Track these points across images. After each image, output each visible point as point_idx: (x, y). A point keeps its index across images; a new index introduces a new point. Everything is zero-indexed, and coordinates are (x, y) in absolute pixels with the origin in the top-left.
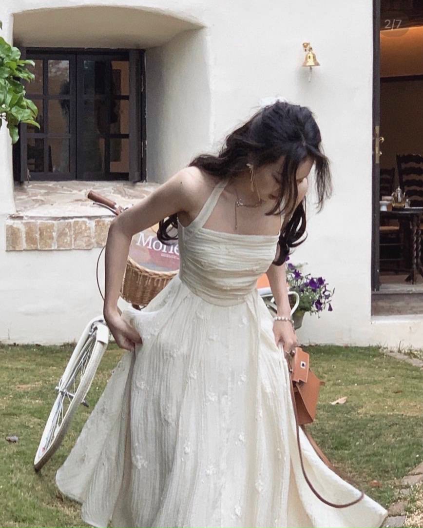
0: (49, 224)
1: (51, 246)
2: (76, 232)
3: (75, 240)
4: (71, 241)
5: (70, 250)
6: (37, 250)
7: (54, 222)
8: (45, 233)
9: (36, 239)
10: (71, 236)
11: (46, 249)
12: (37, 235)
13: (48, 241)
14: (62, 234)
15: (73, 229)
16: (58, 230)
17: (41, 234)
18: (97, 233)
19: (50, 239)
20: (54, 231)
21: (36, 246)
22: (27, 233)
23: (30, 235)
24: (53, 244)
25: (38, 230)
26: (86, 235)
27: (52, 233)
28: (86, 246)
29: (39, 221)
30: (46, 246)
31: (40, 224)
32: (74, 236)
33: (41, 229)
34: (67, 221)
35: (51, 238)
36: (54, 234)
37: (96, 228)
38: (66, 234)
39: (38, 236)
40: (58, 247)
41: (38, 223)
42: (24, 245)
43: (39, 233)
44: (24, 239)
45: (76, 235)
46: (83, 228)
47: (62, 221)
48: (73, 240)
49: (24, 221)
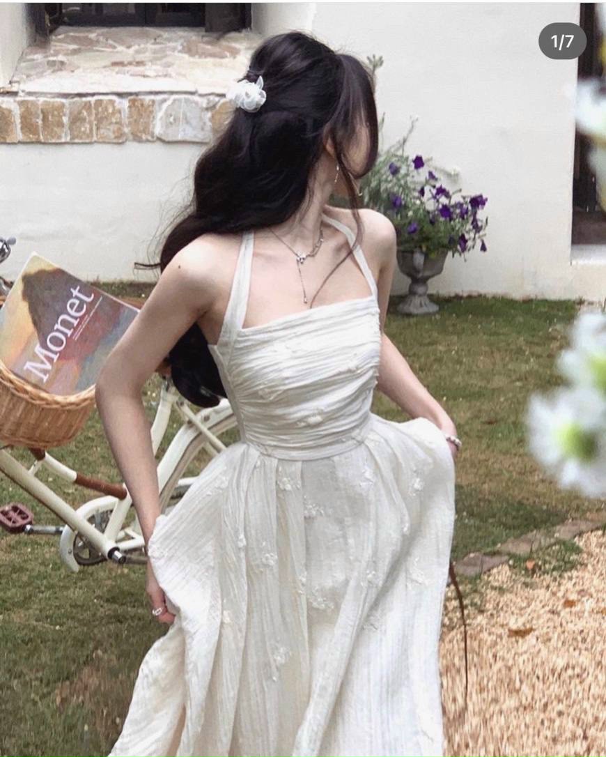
0: (56, 105)
1: (59, 137)
2: (99, 116)
3: (98, 129)
4: (91, 130)
5: (91, 143)
6: (39, 142)
7: (64, 100)
8: (50, 117)
9: (37, 126)
10: (90, 123)
11: (53, 141)
12: (38, 120)
13: (56, 129)
14: (76, 119)
15: (94, 111)
16: (71, 113)
17: (45, 119)
18: (131, 120)
19: (58, 126)
20: (65, 115)
21: (37, 137)
22: (23, 117)
23: (28, 121)
24: (63, 135)
25: (39, 112)
26: (114, 120)
27: (61, 117)
28: (116, 138)
29: (42, 99)
30: (53, 137)
31: (42, 105)
32: (95, 122)
33: (45, 111)
34: (84, 99)
35: (61, 125)
36: (65, 120)
37: (130, 111)
38: (84, 120)
39: (40, 122)
40: (71, 139)
41: (40, 103)
42: (19, 136)
43: (41, 117)
44: (19, 126)
45: (100, 121)
46: (110, 110)
47: (77, 99)
48: (94, 128)
49: (18, 99)
